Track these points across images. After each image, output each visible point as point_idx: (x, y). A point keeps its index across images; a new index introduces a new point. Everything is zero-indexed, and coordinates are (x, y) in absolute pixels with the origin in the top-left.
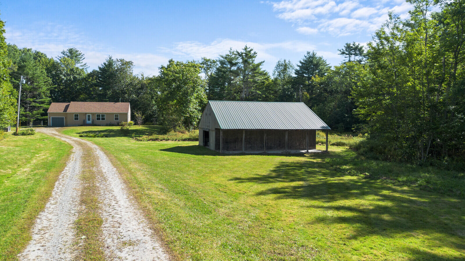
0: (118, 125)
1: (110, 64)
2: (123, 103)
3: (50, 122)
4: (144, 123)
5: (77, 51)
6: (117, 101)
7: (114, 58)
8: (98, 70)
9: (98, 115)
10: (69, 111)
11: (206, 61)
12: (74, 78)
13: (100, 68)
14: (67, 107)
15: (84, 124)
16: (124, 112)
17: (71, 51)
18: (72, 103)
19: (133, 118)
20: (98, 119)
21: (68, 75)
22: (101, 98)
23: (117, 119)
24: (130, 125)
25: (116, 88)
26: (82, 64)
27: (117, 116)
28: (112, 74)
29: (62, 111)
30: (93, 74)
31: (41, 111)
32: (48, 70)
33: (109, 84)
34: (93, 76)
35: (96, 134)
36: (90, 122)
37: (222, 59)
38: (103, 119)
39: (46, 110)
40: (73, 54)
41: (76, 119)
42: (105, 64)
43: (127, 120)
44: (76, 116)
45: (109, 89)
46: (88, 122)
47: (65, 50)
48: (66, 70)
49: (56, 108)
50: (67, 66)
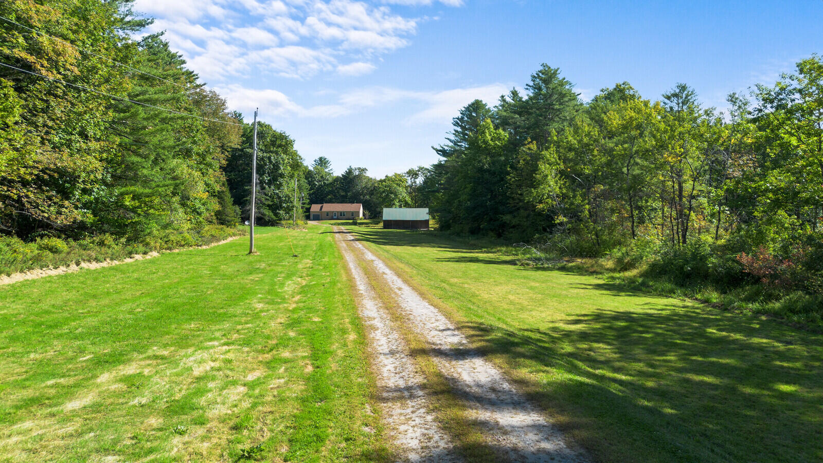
0: (353, 219)
1: (350, 172)
2: (357, 204)
3: (312, 217)
4: (370, 218)
5: (325, 159)
6: (354, 203)
7: (353, 167)
9: (341, 213)
10: (323, 210)
11: (421, 169)
12: (324, 183)
13: (342, 175)
14: (321, 208)
15: (332, 219)
16: (357, 210)
17: (321, 159)
18: (325, 205)
19: (364, 215)
20: (341, 215)
21: (320, 181)
22: (343, 200)
23: (352, 215)
24: (361, 219)
25: (354, 191)
26: (329, 169)
27: (352, 213)
28: (351, 179)
29: (319, 210)
30: (337, 179)
31: (305, 210)
32: (306, 178)
33: (349, 187)
34: (337, 182)
35: (339, 224)
36: (336, 217)
38: (344, 215)
39: (309, 209)
40: (322, 162)
41: (327, 215)
42: (346, 171)
43: (359, 216)
44: (328, 213)
45: (349, 192)
46: (334, 217)
47: (317, 159)
48: (318, 177)
49: (315, 208)
50: (318, 173)
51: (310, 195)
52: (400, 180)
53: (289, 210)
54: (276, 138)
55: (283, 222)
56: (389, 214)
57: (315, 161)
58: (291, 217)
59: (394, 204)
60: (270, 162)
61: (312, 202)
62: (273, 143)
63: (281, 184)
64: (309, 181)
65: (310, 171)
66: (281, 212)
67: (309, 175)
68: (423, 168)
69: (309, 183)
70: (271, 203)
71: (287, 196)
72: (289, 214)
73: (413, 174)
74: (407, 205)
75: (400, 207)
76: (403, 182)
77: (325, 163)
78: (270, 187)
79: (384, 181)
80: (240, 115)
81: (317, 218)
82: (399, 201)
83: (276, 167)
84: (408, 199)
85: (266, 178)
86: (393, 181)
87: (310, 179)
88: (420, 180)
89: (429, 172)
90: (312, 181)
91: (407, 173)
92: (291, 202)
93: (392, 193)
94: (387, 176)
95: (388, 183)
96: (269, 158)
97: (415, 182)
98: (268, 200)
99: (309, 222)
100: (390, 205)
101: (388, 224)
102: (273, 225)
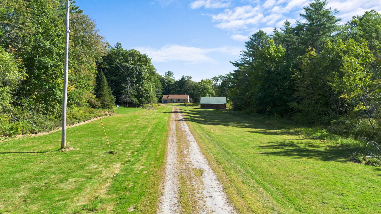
0: (184, 103)
1: (183, 78)
2: (186, 95)
3: (163, 101)
4: (193, 102)
5: (171, 72)
6: (185, 94)
7: (185, 76)
8: (179, 81)
9: (178, 100)
10: (169, 98)
11: (220, 76)
12: (170, 84)
13: (179, 80)
14: (168, 97)
15: (174, 103)
16: (186, 98)
17: (168, 72)
18: (170, 95)
19: (190, 100)
20: (178, 101)
21: (168, 83)
22: (179, 93)
23: (184, 101)
24: (188, 103)
25: (185, 88)
26: (173, 77)
27: (184, 100)
28: (184, 82)
29: (166, 98)
30: (177, 82)
31: (160, 98)
32: (161, 82)
33: (183, 86)
34: (177, 83)
35: (177, 106)
37: (226, 76)
38: (180, 101)
39: (161, 98)
40: (169, 73)
41: (171, 101)
42: (181, 78)
43: (187, 101)
44: (171, 99)
45: (182, 89)
46: (175, 102)
48: (167, 81)
49: (165, 97)
50: (167, 79)
51: (162, 90)
52: (210, 82)
53: (147, 98)
54: (141, 57)
55: (144, 105)
56: (204, 100)
57: (166, 73)
58: (149, 102)
59: (206, 95)
60: (137, 70)
61: (164, 94)
62: (139, 60)
63: (143, 83)
64: (162, 83)
65: (163, 78)
66: (143, 99)
67: (162, 80)
68: (221, 76)
69: (162, 84)
70: (136, 94)
71: (146, 90)
72: (147, 100)
73: (216, 79)
74: (213, 96)
75: (209, 96)
76: (211, 83)
77: (170, 74)
78: (136, 85)
79: (201, 83)
80: (120, 44)
81: (166, 102)
82: (209, 94)
83: (140, 73)
84: (214, 92)
85: (134, 80)
86: (206, 83)
87: (163, 82)
88: (220, 82)
89: (225, 78)
90: (164, 83)
91: (213, 79)
92: (149, 94)
93: (205, 89)
94: (202, 80)
95: (203, 84)
96: (136, 68)
97: (217, 84)
98: (135, 92)
99: (161, 104)
100: (204, 96)
101: (204, 106)
102: (138, 107)
